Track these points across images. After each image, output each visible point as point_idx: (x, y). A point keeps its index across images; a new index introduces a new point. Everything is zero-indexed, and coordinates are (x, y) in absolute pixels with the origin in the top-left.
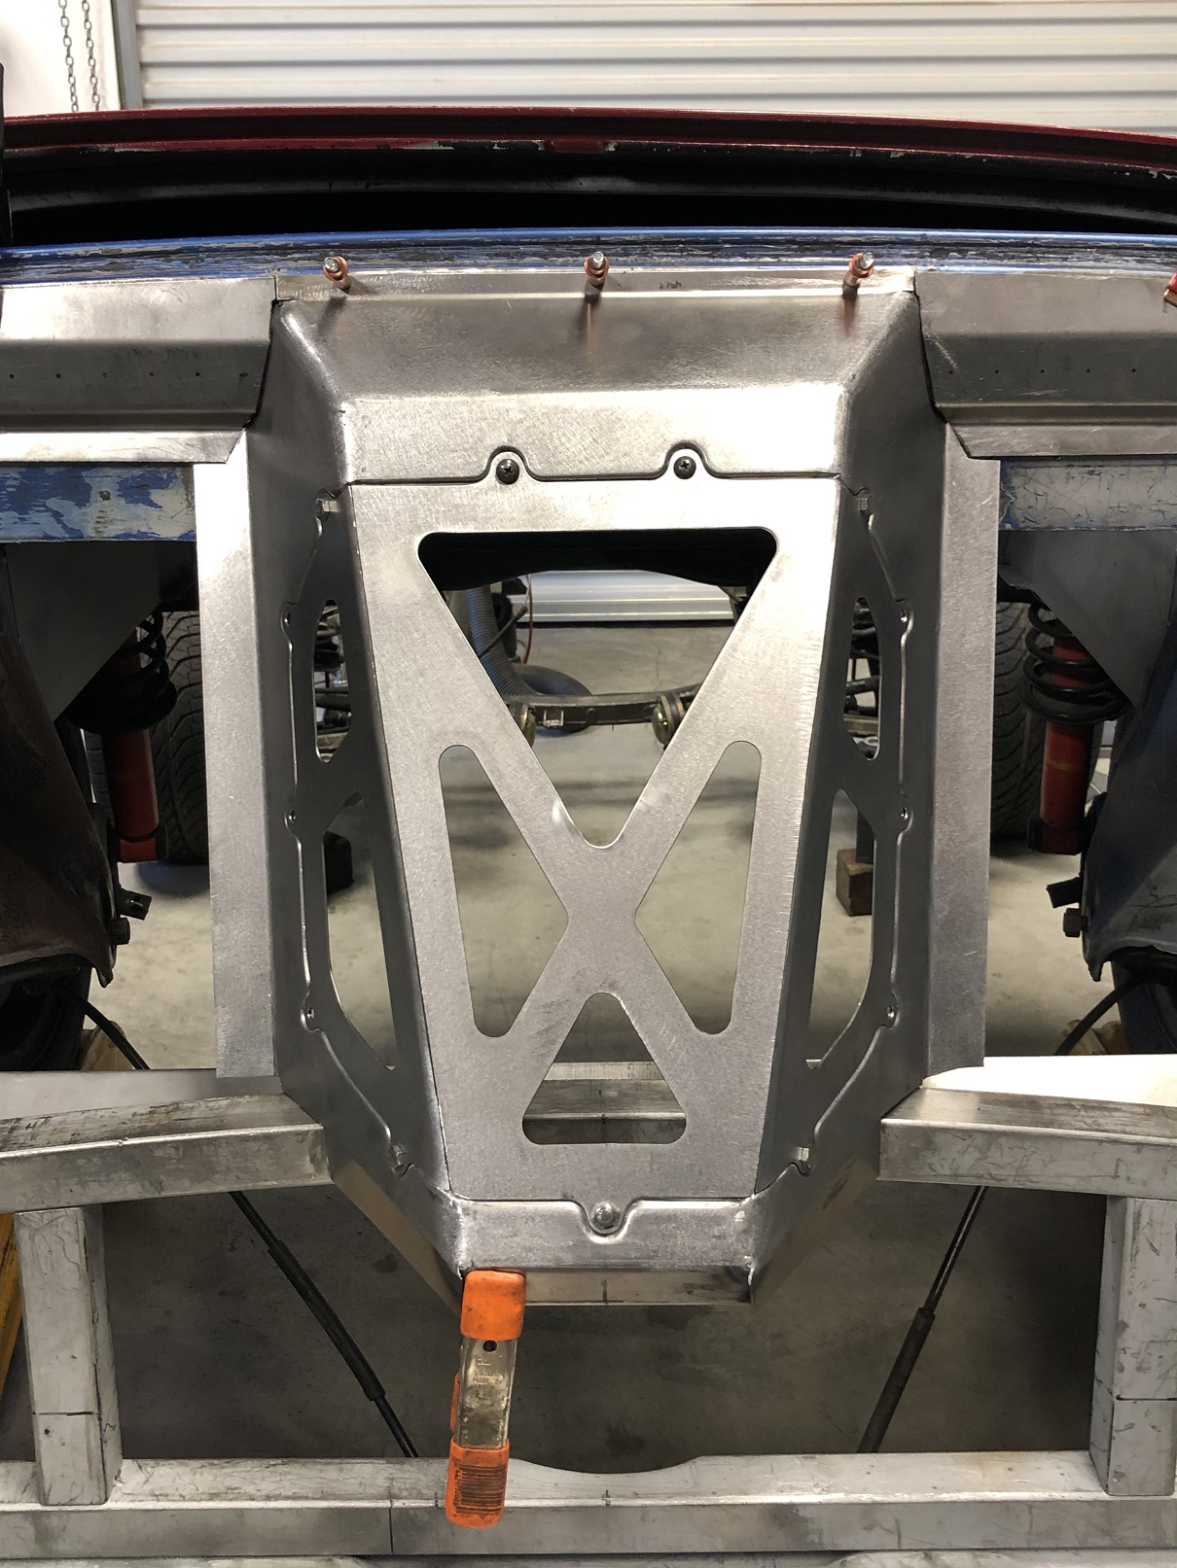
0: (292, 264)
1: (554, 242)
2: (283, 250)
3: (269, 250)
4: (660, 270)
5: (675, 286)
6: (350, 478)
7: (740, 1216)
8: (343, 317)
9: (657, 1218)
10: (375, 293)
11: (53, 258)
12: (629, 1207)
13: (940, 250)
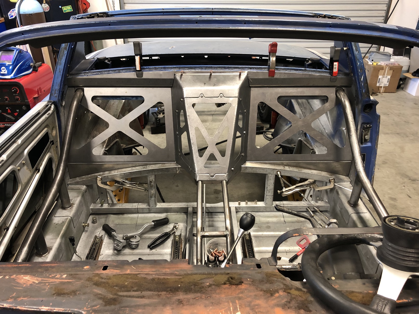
0: (176, 69)
1: (206, 67)
2: (175, 68)
3: (174, 67)
4: (219, 71)
5: (220, 73)
6: (185, 97)
7: (226, 175)
8: (183, 76)
9: (217, 175)
10: (186, 73)
11: (148, 68)
12: (215, 174)
13: (251, 68)
